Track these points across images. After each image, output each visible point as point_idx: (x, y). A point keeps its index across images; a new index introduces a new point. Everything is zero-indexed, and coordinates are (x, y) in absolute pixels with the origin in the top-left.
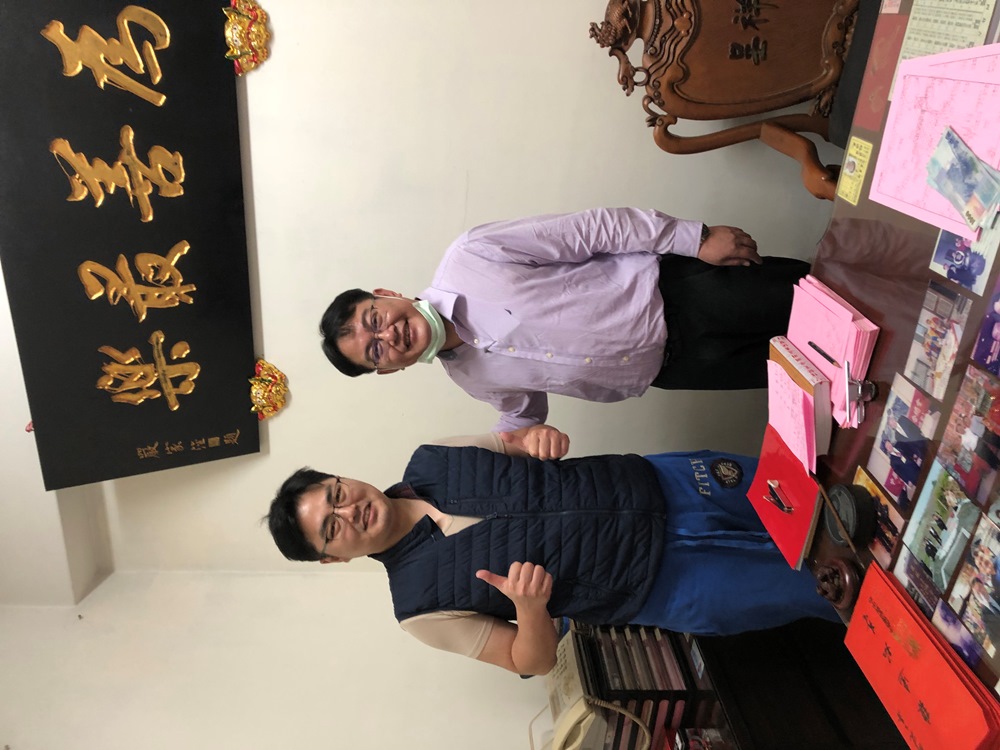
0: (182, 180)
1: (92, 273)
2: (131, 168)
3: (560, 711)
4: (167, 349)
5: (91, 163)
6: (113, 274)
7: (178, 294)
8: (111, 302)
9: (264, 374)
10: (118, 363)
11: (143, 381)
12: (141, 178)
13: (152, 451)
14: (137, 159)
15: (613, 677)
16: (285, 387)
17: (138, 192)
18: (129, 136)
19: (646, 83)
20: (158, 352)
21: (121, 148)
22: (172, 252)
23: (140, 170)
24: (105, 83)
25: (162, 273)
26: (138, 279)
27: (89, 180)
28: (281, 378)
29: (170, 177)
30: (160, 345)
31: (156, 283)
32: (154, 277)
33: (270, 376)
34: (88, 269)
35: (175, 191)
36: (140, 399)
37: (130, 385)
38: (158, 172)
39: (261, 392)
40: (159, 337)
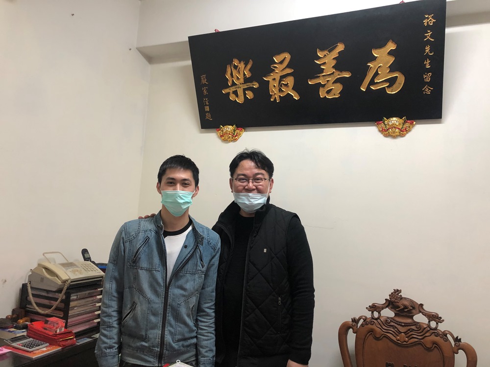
0: (327, 97)
1: (285, 58)
2: (332, 75)
3: (64, 267)
4: (251, 89)
5: (334, 59)
6: (285, 66)
7: (275, 94)
8: (272, 66)
9: (238, 131)
10: (245, 67)
11: (236, 78)
12: (328, 79)
13: (204, 81)
14: (336, 78)
15: (77, 295)
16: (231, 141)
17: (322, 78)
18: (347, 75)
19: (373, 318)
20: (250, 85)
21: (341, 72)
22: (295, 92)
24: (370, 66)
25: (285, 88)
26: (282, 77)
27: (328, 57)
28: (235, 139)
29: (329, 92)
30: (252, 86)
31: (280, 85)
32: (283, 84)
33: (237, 134)
34: (287, 56)
35: (322, 94)
36: (228, 76)
37: (235, 72)
38: (331, 86)
39: (229, 130)
40: (256, 85)
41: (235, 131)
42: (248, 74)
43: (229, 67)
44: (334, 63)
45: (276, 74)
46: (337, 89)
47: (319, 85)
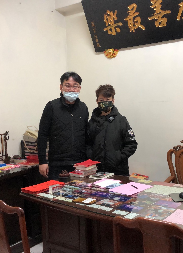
0: (160, 26)
1: (134, 7)
4: (118, 26)
5: (160, 4)
6: (135, 12)
7: (132, 28)
8: (128, 12)
9: (115, 52)
10: (113, 15)
11: (110, 21)
12: (159, 16)
13: (93, 25)
14: (163, 15)
16: (113, 58)
17: (155, 16)
18: (168, 12)
20: (117, 24)
21: (165, 11)
22: (142, 25)
23: (161, 16)
24: (180, 5)
25: (136, 24)
26: (134, 18)
27: (156, 4)
28: (114, 56)
29: (160, 23)
32: (135, 22)
34: (135, 5)
35: (157, 25)
36: (105, 21)
37: (108, 18)
38: (161, 20)
39: (110, 52)
40: (121, 24)
41: (113, 52)
42: (116, 18)
43: (105, 16)
44: (160, 6)
45: (131, 16)
46: (164, 21)
47: (154, 20)
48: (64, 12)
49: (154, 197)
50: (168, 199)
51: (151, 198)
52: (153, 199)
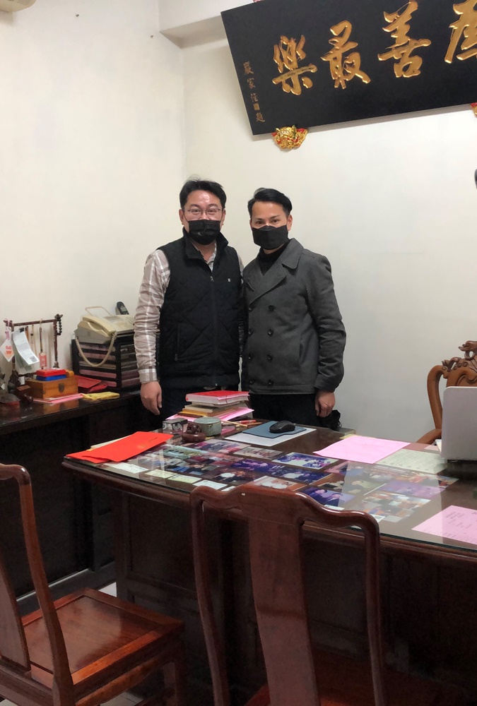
0: (405, 76)
1: (345, 28)
2: (407, 46)
4: (308, 75)
5: (407, 23)
6: (347, 40)
7: (340, 78)
8: (330, 40)
9: (299, 134)
10: (297, 46)
11: (287, 62)
12: (403, 52)
13: (248, 70)
14: (413, 49)
16: (293, 148)
17: (394, 51)
18: (426, 44)
20: (306, 69)
21: (418, 39)
22: (364, 73)
23: (408, 51)
24: (452, 28)
25: (351, 68)
26: (345, 55)
27: (397, 23)
28: (297, 145)
29: (406, 69)
30: (309, 70)
31: (344, 66)
32: (348, 64)
33: (298, 137)
34: (346, 25)
35: (398, 72)
36: (277, 60)
37: (285, 54)
38: (408, 61)
39: (287, 133)
40: (313, 70)
41: (295, 133)
42: (302, 55)
43: (277, 48)
44: (407, 29)
45: (337, 51)
46: (417, 63)
47: (392, 62)
48: (181, 39)
49: (379, 473)
50: (413, 478)
51: (373, 475)
52: (376, 477)
